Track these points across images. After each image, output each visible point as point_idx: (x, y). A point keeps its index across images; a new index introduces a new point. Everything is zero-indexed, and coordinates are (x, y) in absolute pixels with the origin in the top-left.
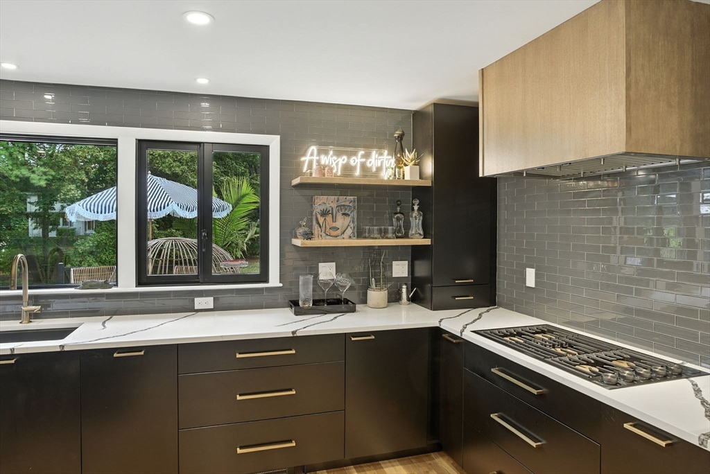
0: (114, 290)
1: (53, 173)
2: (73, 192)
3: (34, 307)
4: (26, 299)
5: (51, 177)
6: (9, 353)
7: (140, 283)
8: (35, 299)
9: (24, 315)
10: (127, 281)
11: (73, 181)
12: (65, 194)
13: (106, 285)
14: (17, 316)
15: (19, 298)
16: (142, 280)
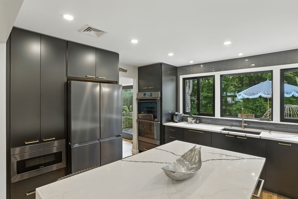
0: (271, 122)
1: (226, 83)
2: (232, 89)
3: (245, 124)
4: (243, 122)
5: (225, 84)
6: (245, 136)
7: (281, 121)
8: (245, 122)
9: (243, 126)
10: (277, 119)
12: (230, 90)
13: (268, 120)
14: (241, 126)
15: (241, 121)
16: (282, 119)
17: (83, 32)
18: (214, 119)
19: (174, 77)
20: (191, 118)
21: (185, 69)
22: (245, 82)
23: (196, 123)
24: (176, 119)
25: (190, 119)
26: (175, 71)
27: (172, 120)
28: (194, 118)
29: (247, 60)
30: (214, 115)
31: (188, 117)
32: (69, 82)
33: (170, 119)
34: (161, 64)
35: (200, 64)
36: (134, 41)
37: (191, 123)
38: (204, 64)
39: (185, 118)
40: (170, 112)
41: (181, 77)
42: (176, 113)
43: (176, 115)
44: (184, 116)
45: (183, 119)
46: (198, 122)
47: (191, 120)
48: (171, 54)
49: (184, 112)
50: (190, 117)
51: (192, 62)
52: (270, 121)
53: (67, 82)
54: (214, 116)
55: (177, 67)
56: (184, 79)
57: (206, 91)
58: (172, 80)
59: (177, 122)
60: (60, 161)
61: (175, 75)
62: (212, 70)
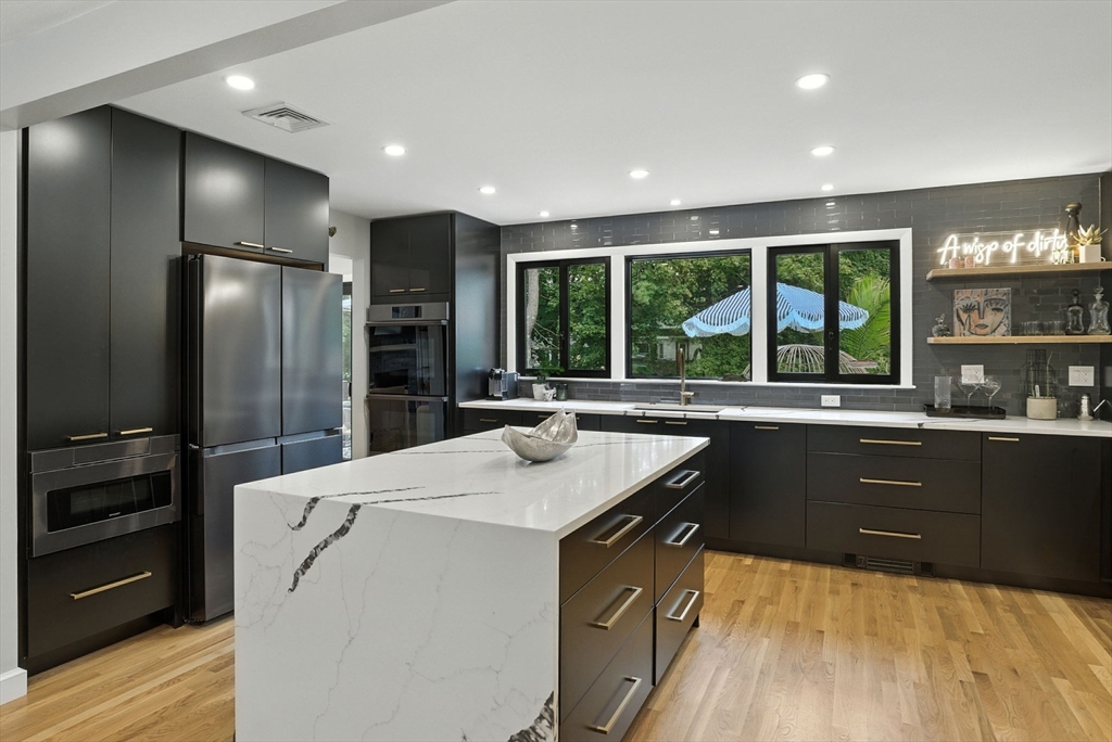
0: (748, 383)
1: (656, 288)
3: (688, 394)
4: (683, 386)
6: (683, 416)
7: (770, 379)
8: (688, 388)
9: (682, 399)
10: (760, 377)
11: (675, 296)
13: (743, 379)
15: (679, 386)
16: (773, 375)
17: (257, 117)
18: (608, 384)
19: (490, 260)
20: (543, 385)
21: (525, 233)
22: (715, 285)
23: (556, 398)
24: (497, 388)
25: (538, 389)
26: (493, 238)
27: (485, 395)
28: (552, 385)
29: (694, 218)
30: (607, 374)
31: (532, 382)
32: (190, 257)
33: (478, 391)
34: (451, 216)
35: (569, 222)
36: (395, 150)
37: (544, 399)
38: (579, 222)
39: (524, 386)
40: (478, 368)
41: (512, 260)
42: (498, 371)
43: (499, 377)
44: (521, 381)
45: (518, 391)
46: (563, 396)
47: (545, 391)
48: (488, 190)
49: (521, 368)
50: (540, 383)
51: (545, 215)
52: (746, 381)
53: (183, 257)
54: (610, 377)
55: (499, 227)
56: (522, 268)
57: (592, 318)
58: (483, 268)
59: (499, 399)
60: (164, 499)
61: (491, 253)
62: (603, 240)
